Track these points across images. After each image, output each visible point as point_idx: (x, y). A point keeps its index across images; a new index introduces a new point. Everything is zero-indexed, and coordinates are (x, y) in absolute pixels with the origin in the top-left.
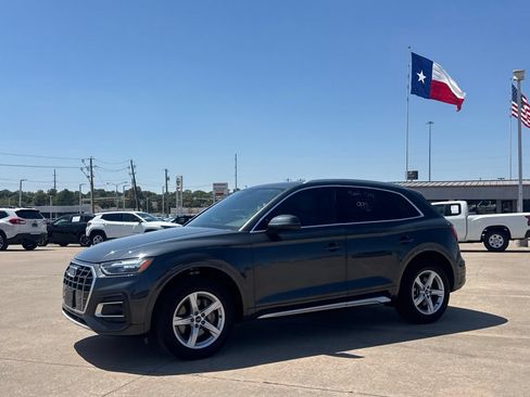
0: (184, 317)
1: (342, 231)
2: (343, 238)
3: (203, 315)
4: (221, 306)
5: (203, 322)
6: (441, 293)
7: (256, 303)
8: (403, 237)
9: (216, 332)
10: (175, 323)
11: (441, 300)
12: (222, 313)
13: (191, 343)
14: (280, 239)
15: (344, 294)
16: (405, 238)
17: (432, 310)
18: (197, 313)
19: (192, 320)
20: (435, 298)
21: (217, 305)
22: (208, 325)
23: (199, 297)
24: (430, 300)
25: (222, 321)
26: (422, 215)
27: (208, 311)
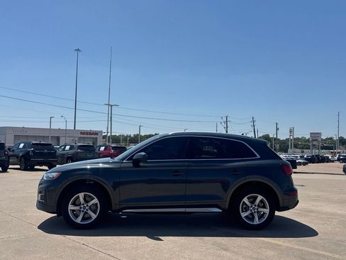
0: (76, 205)
2: (185, 168)
3: (87, 206)
4: (98, 202)
5: (87, 210)
6: (267, 211)
7: (120, 202)
9: (94, 216)
10: (69, 208)
12: (99, 206)
13: (79, 220)
14: (139, 166)
15: (182, 203)
16: (236, 171)
17: (257, 222)
19: (81, 208)
21: (96, 201)
22: (90, 212)
23: (85, 196)
24: (256, 215)
26: (258, 157)
27: (90, 204)
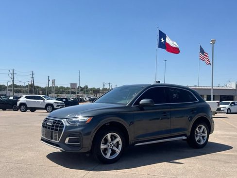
1: (169, 107)
2: (169, 110)
3: (113, 144)
4: (120, 139)
5: (113, 147)
6: (206, 135)
8: (192, 110)
9: (118, 151)
10: (101, 147)
11: (206, 138)
12: (121, 143)
13: (108, 156)
14: (143, 110)
16: (193, 111)
17: (202, 142)
18: (110, 143)
19: (108, 146)
20: (203, 137)
21: (119, 139)
22: (115, 148)
23: (112, 135)
24: (201, 138)
25: (120, 147)
26: (198, 101)
27: (115, 142)
